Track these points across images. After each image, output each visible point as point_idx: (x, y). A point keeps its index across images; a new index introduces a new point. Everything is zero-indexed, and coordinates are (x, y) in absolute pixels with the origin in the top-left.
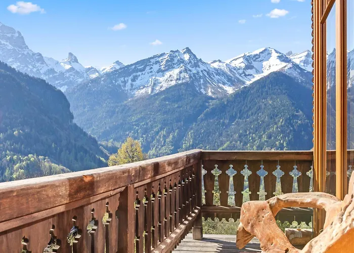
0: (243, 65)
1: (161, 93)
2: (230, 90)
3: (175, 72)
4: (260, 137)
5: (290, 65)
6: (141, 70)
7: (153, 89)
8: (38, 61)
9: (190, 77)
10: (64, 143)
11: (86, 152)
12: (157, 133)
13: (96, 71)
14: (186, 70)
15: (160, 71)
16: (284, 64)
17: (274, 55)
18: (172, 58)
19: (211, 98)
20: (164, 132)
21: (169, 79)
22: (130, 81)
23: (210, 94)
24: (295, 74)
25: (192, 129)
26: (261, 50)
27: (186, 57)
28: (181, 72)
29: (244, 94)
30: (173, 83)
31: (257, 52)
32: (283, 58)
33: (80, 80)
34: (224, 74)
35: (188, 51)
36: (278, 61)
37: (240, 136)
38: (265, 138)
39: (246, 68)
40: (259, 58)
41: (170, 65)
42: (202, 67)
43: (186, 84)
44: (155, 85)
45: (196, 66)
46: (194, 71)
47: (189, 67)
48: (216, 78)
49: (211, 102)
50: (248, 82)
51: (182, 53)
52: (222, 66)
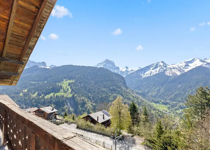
0: (184, 65)
1: (153, 76)
2: (179, 73)
3: (158, 69)
4: (192, 90)
5: (206, 63)
6: (147, 69)
7: (150, 75)
9: (163, 70)
10: (123, 91)
11: (129, 93)
12: (152, 88)
13: (133, 70)
14: (162, 68)
16: (202, 63)
17: (198, 60)
18: (157, 64)
19: (171, 77)
20: (154, 88)
21: (155, 72)
22: (143, 73)
23: (171, 75)
25: (164, 87)
26: (192, 59)
27: (162, 64)
28: (160, 69)
29: (184, 75)
30: (157, 72)
31: (190, 60)
32: (202, 61)
33: (129, 73)
34: (176, 68)
35: (163, 62)
36: (200, 62)
37: (183, 89)
38: (194, 90)
39: (186, 66)
40: (191, 62)
41: (156, 67)
42: (168, 67)
43: (162, 72)
44: (151, 73)
45: (166, 66)
46: (165, 68)
47: (163, 67)
48: (173, 70)
49: (171, 78)
50: (186, 70)
51: (160, 63)
52: (176, 66)
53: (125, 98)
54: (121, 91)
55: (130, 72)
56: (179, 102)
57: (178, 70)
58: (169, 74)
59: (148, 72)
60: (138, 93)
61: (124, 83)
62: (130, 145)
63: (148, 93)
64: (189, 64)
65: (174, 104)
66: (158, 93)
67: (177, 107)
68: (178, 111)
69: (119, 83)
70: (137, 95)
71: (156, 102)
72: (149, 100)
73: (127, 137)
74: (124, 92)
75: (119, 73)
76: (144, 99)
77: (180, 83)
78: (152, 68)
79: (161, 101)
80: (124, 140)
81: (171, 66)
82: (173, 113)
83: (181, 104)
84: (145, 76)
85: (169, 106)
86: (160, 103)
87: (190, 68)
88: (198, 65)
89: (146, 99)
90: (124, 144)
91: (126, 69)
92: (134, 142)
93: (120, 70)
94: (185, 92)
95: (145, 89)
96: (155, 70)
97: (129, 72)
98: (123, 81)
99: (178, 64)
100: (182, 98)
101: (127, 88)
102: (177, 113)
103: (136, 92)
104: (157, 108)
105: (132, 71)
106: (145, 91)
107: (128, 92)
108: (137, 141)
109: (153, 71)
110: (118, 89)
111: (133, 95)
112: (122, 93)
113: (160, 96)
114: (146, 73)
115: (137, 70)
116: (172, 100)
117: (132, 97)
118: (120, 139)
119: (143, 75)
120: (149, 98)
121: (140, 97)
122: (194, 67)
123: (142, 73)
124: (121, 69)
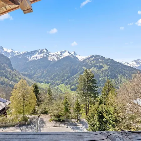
0: (60, 54)
1: (38, 60)
2: (56, 59)
3: (42, 54)
4: (64, 71)
5: (71, 55)
6: (33, 53)
7: (36, 59)
8: (1, 49)
9: (46, 56)
10: (8, 72)
11: (16, 75)
12: (37, 70)
13: (20, 53)
15: (38, 54)
17: (67, 52)
18: (42, 51)
20: (39, 70)
21: (40, 56)
24: (72, 56)
27: (45, 51)
28: (44, 55)
29: (59, 61)
30: (42, 57)
31: (63, 51)
32: (69, 53)
33: (15, 55)
34: (55, 56)
35: (46, 49)
37: (59, 71)
38: (65, 72)
39: (61, 54)
40: (63, 52)
41: (41, 53)
42: (50, 54)
43: (45, 57)
44: (37, 57)
45: (48, 53)
46: (47, 54)
47: (46, 53)
48: (53, 56)
49: (52, 62)
50: (61, 58)
51: (44, 50)
52: (55, 54)
53: (11, 81)
54: (5, 73)
55: (17, 54)
56: (57, 80)
57: (56, 57)
58: (50, 59)
59: (34, 56)
60: (24, 75)
61: (10, 65)
62: (41, 126)
63: (34, 74)
64: (63, 54)
65: (53, 82)
66: (42, 74)
67: (55, 85)
68: (55, 88)
69: (3, 64)
70: (23, 77)
71: (40, 82)
72: (35, 80)
73: (33, 120)
74: (9, 74)
75: (3, 54)
76: (30, 80)
77: (57, 67)
78: (37, 53)
79: (44, 81)
80: (32, 124)
81: (51, 54)
82: (53, 89)
83: (58, 82)
84: (31, 59)
85: (50, 84)
86: (43, 83)
87: (63, 57)
88: (67, 55)
89: (32, 80)
90: (34, 128)
91: (11, 51)
92: (42, 122)
93: (4, 51)
94: (60, 73)
95: (31, 71)
96: (40, 55)
97: (15, 53)
98: (8, 62)
99: (56, 53)
100: (58, 78)
101: (13, 70)
102: (55, 89)
103: (22, 74)
104: (42, 86)
105: (18, 53)
106: (31, 73)
107: (14, 74)
108: (45, 120)
109: (38, 55)
110: (2, 71)
111: (19, 76)
112: (7, 75)
113: (44, 76)
114: (32, 57)
115: (23, 52)
116: (52, 79)
117: (18, 79)
118: (29, 124)
119: (29, 58)
120: (34, 79)
121: (26, 78)
122: (65, 56)
123: (28, 57)
124: (5, 49)
